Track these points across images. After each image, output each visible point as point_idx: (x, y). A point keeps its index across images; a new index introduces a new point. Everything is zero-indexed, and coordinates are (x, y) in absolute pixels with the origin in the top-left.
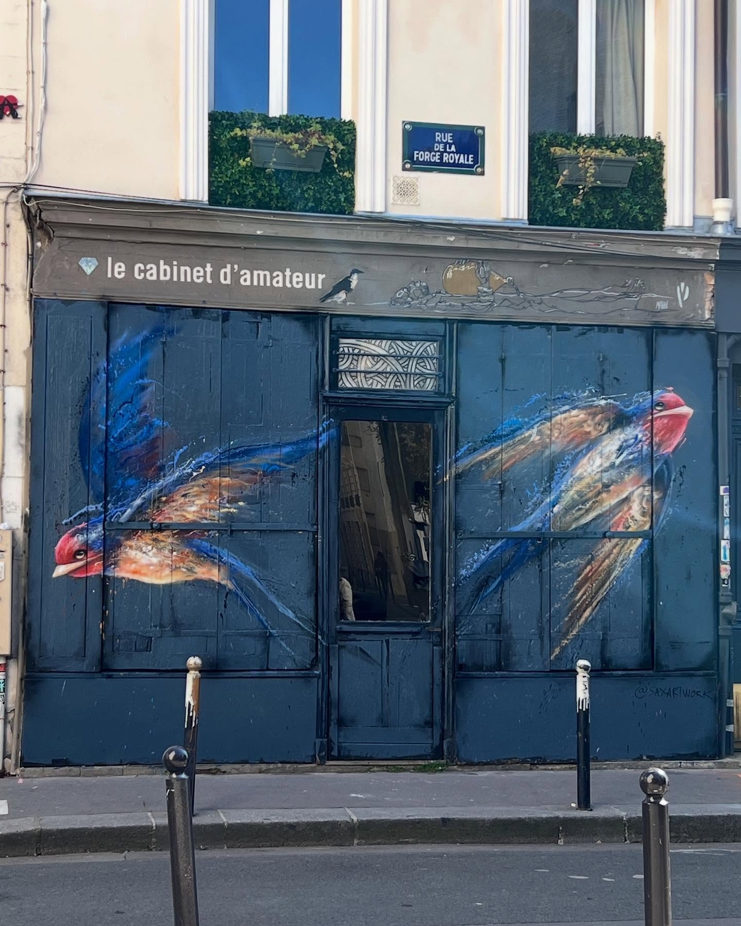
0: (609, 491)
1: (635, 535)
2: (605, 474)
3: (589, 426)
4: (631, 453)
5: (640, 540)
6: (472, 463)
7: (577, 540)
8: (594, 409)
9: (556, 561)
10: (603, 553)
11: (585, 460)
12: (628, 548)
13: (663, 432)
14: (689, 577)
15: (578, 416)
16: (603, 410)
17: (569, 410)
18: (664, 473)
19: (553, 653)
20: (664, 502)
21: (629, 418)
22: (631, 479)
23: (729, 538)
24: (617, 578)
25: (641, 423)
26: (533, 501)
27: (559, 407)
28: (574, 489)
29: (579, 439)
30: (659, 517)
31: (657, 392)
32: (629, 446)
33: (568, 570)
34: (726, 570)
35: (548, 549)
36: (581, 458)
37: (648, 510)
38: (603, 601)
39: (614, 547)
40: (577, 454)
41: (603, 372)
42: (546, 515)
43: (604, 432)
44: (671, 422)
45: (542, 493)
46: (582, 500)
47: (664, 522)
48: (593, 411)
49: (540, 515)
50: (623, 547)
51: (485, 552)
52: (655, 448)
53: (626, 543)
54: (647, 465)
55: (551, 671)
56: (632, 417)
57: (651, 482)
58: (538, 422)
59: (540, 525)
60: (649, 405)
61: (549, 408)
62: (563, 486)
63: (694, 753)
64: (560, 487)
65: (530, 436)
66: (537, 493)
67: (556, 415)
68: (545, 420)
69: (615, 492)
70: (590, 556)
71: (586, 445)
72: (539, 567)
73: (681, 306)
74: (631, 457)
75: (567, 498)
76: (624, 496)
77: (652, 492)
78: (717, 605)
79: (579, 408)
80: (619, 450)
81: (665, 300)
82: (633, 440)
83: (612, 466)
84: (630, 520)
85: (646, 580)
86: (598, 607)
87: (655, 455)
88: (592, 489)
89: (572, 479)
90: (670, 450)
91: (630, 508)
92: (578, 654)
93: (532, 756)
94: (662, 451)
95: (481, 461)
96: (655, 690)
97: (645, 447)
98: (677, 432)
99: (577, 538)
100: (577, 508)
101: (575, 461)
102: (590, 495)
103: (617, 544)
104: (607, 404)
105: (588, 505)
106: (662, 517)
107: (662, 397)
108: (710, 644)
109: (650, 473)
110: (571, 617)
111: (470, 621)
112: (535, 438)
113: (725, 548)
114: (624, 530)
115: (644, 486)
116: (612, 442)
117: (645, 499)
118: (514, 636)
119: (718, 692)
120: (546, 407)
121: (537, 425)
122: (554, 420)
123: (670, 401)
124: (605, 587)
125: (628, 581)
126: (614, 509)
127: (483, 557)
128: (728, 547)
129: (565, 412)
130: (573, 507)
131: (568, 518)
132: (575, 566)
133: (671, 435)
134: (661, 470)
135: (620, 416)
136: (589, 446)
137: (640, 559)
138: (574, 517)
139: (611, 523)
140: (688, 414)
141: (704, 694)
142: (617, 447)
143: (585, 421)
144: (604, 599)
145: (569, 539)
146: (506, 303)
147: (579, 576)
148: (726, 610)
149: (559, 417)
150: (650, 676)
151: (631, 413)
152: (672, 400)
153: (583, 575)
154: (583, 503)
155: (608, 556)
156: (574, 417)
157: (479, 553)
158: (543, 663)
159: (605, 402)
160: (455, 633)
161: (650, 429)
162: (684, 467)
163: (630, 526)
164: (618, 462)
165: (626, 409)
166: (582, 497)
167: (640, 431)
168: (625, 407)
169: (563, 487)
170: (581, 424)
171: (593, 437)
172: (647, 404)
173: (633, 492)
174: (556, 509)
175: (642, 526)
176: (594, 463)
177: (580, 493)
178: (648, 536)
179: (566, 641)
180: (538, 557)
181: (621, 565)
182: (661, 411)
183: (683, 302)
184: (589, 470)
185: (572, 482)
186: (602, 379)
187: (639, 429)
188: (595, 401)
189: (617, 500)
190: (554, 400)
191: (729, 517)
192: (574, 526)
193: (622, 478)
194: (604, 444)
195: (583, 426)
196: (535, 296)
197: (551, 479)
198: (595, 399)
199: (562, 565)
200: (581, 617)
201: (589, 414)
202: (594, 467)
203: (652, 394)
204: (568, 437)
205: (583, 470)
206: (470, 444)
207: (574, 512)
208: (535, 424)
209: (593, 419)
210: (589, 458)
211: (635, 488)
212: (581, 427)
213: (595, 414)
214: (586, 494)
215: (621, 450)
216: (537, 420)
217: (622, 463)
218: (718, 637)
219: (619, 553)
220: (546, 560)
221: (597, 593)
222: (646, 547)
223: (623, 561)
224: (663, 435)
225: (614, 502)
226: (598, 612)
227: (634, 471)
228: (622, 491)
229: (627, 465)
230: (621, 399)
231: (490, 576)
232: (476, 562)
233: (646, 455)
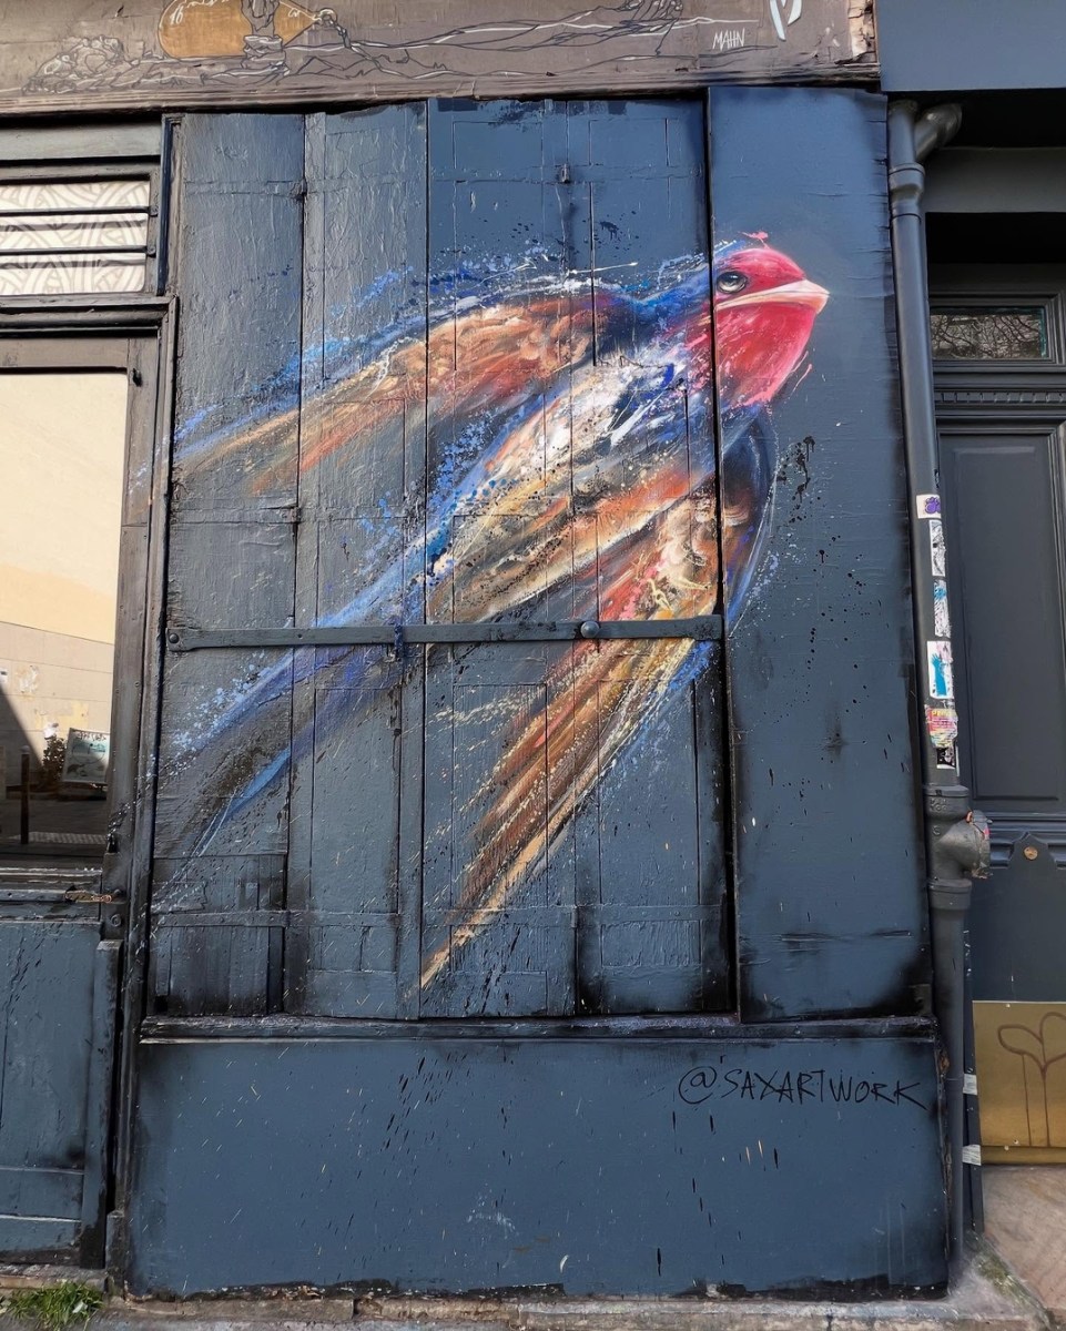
0: (595, 514)
1: (672, 631)
2: (579, 470)
3: (533, 345)
4: (657, 413)
5: (687, 644)
6: (219, 456)
7: (502, 646)
8: (548, 304)
9: (441, 707)
10: (578, 684)
11: (526, 433)
12: (653, 667)
13: (743, 349)
14: (837, 744)
15: (501, 322)
16: (573, 304)
17: (476, 308)
18: (750, 461)
19: (426, 970)
20: (753, 534)
21: (649, 322)
22: (658, 481)
23: (948, 635)
24: (619, 751)
25: (680, 335)
26: (379, 547)
27: (450, 302)
28: (494, 510)
29: (507, 382)
30: (739, 578)
31: (723, 251)
32: (649, 395)
33: (478, 731)
34: (945, 722)
35: (420, 674)
36: (511, 429)
37: (708, 563)
38: (578, 816)
39: (611, 665)
40: (501, 420)
41: (572, 210)
42: (414, 582)
43: (575, 360)
44: (766, 323)
45: (405, 526)
46: (514, 540)
47: (757, 590)
48: (544, 309)
49: (399, 585)
50: (635, 664)
51: (246, 686)
52: (721, 392)
53: (645, 653)
54: (702, 443)
55: (421, 1020)
56: (656, 319)
57: (714, 487)
58: (391, 343)
59: (396, 609)
60: (704, 287)
61: (421, 303)
62: (460, 505)
63: (873, 1279)
64: (454, 506)
65: (371, 378)
66: (390, 524)
67: (441, 320)
68: (410, 334)
69: (609, 515)
70: (540, 691)
71: (525, 396)
72: (392, 720)
73: (782, 36)
74: (655, 423)
75: (472, 536)
76: (639, 525)
77: (718, 513)
78: (924, 823)
79: (507, 302)
80: (620, 405)
81: (738, 27)
82: (660, 380)
83: (602, 447)
84: (656, 592)
85: (709, 754)
86: (563, 834)
87: (721, 411)
88: (544, 508)
89: (486, 485)
90: (767, 395)
91: (656, 558)
92: (504, 969)
93: (358, 1278)
94: (740, 399)
95: (239, 451)
96: (741, 1080)
97: (694, 398)
98: (785, 349)
99: (501, 641)
100: (502, 561)
101: (495, 435)
102: (540, 525)
103: (619, 657)
104: (582, 290)
105: (533, 554)
106: (748, 578)
107: (737, 258)
108: (908, 937)
109: (712, 462)
110: (484, 864)
111: (196, 870)
112: (386, 384)
113: (938, 662)
114: (640, 618)
115: (695, 499)
116: (600, 386)
117: (699, 532)
118: (320, 913)
119: (940, 1087)
120: (413, 302)
121: (390, 350)
122: (434, 334)
123: (760, 267)
124: (585, 777)
125: (651, 757)
126: (609, 561)
127: (240, 698)
128: (947, 659)
129: (464, 313)
130: (491, 558)
131: (475, 587)
132: (497, 719)
133: (766, 357)
134: (741, 447)
135: (622, 318)
136: (535, 396)
137: (688, 697)
138: (492, 586)
139: (603, 597)
140: (818, 300)
141: (898, 1092)
142: (613, 399)
143: (523, 334)
144: (581, 810)
145: (478, 644)
146: (316, 66)
147: (507, 745)
148: (954, 836)
149: (449, 325)
150: (723, 1034)
151: (652, 309)
152: (767, 264)
153: (520, 743)
154: (520, 548)
155: (591, 690)
156: (489, 323)
157: (229, 688)
158: (400, 995)
159: (578, 284)
160: (148, 909)
161: (706, 349)
162: (809, 441)
163: (656, 607)
164: (617, 436)
165: (637, 301)
166: (515, 532)
167: (679, 356)
168: (634, 295)
169: (461, 507)
170: (510, 342)
171: (546, 375)
172: (696, 284)
173: (663, 515)
174: (441, 566)
175: (690, 604)
176: (547, 442)
177: (508, 521)
178: (710, 632)
179: (469, 933)
180: (391, 695)
181: (631, 715)
182: (734, 294)
183: (787, 26)
184: (536, 461)
185: (486, 492)
186: (569, 230)
187: (675, 350)
188: (549, 283)
189: (616, 538)
190: (435, 282)
191: (944, 579)
192: (492, 610)
193: (631, 479)
194: (576, 391)
195: (518, 348)
196: (389, 46)
197: (427, 483)
198: (550, 278)
199: (461, 716)
200: (512, 860)
201: (535, 316)
202: (551, 452)
203: (710, 259)
204: (474, 375)
205: (520, 461)
206: (210, 409)
207: (493, 571)
208: (386, 346)
209: (545, 327)
210: (536, 429)
211: (668, 503)
212: (511, 351)
213: (551, 316)
214: (526, 523)
215: (624, 407)
216: (389, 337)
217: (628, 438)
218: (930, 912)
219: (626, 683)
220: (412, 702)
221: (561, 791)
222: (705, 662)
223: (635, 702)
224: (744, 357)
225: (607, 541)
226: (563, 849)
227: (664, 463)
228: (631, 513)
229: (645, 445)
230: (624, 276)
231: (258, 750)
232: (218, 712)
233: (699, 417)
